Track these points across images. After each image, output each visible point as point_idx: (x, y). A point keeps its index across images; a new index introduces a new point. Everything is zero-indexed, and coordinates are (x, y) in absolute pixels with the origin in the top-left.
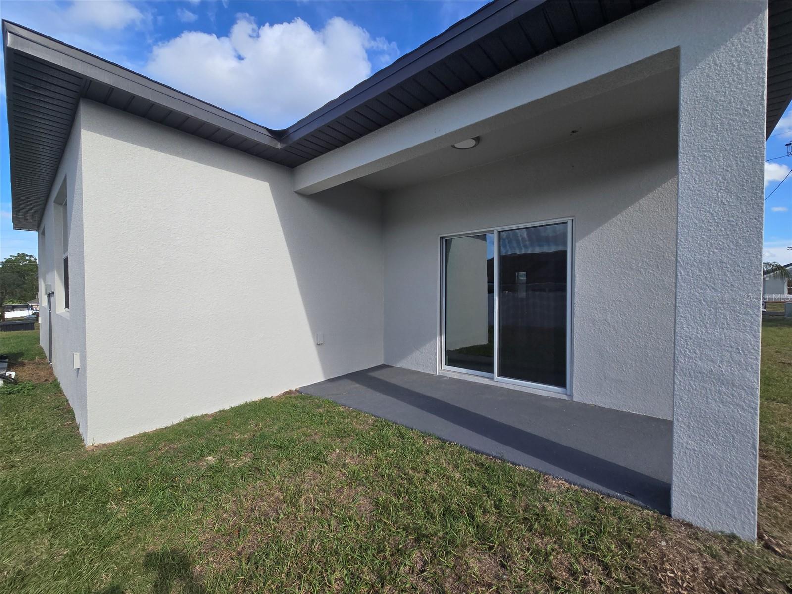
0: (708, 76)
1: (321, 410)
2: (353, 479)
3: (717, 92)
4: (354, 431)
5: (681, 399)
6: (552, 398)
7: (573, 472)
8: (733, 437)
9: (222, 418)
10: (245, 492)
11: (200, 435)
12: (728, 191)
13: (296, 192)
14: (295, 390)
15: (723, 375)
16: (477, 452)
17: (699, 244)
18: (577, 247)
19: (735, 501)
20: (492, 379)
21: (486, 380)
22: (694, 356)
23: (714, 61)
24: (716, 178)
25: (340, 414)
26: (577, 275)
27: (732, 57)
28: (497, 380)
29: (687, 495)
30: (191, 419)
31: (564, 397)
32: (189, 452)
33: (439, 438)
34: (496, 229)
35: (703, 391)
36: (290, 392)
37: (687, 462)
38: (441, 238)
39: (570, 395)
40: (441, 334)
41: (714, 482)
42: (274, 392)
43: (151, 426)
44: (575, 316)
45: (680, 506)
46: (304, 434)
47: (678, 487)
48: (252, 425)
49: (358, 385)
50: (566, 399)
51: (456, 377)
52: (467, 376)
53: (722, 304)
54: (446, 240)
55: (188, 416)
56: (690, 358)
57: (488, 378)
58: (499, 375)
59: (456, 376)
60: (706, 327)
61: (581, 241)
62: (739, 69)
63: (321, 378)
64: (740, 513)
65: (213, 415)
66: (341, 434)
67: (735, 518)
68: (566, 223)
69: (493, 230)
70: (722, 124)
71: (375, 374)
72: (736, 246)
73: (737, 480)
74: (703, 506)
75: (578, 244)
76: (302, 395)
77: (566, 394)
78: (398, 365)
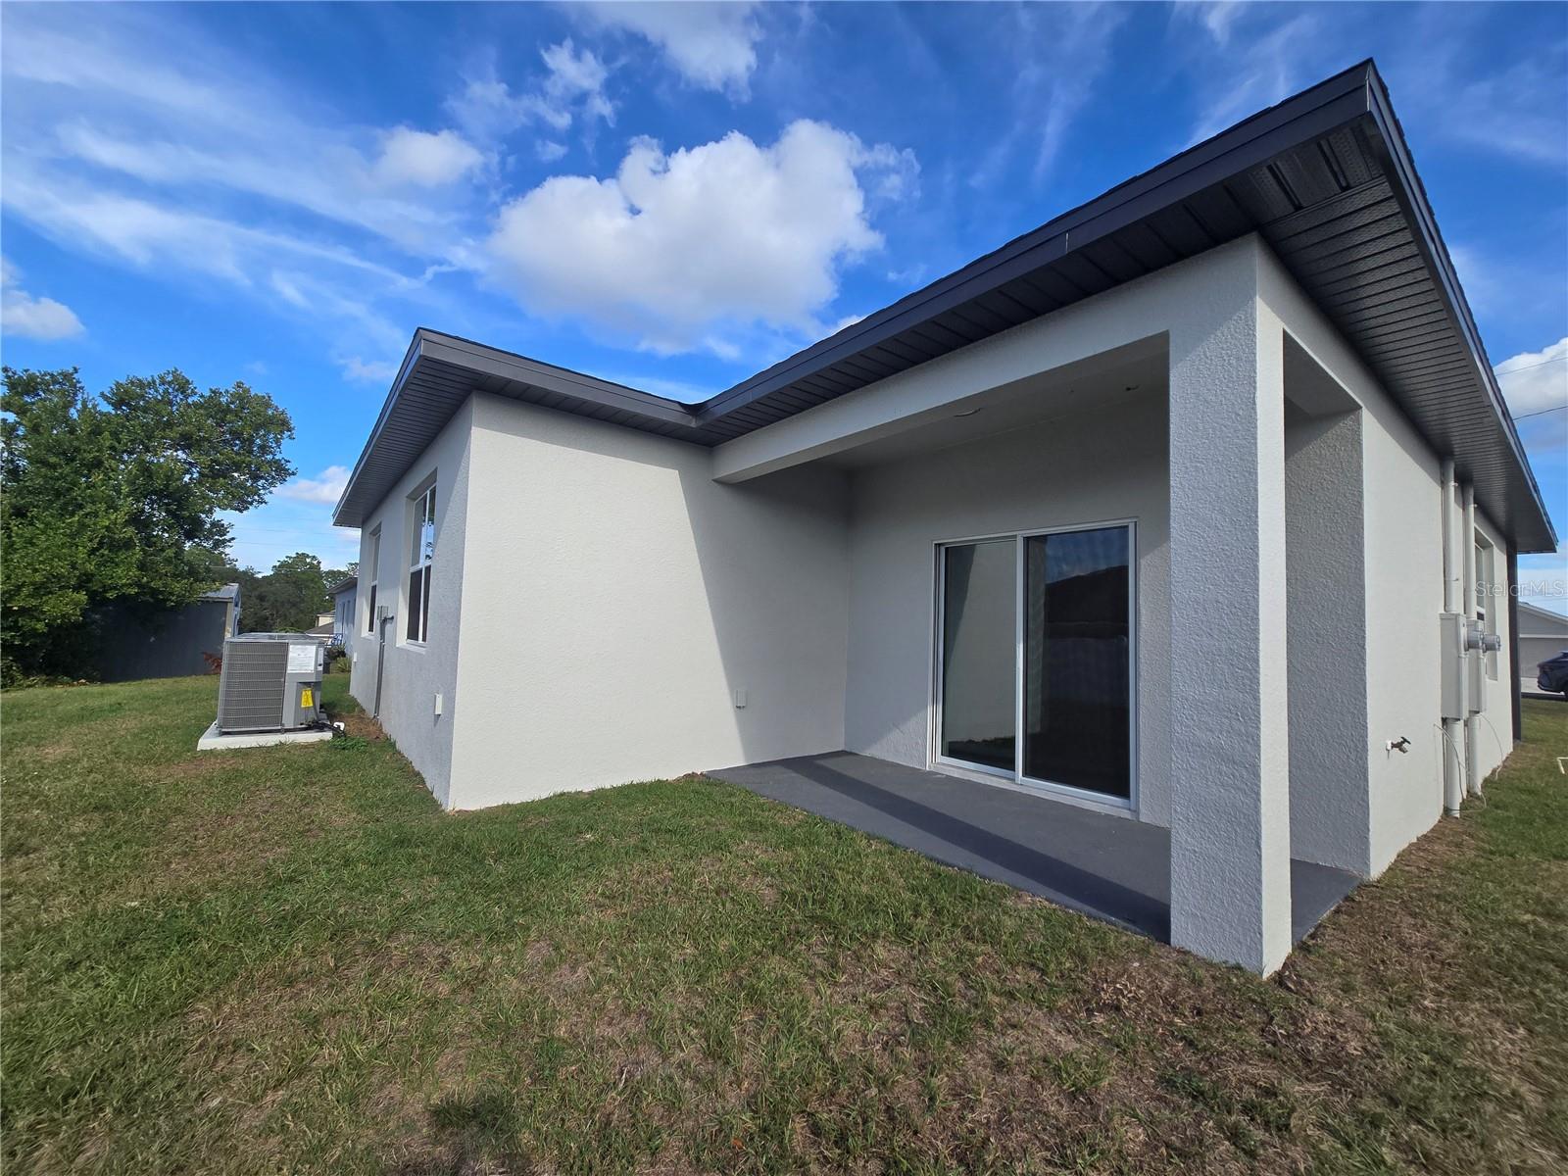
0: (1198, 369)
1: (733, 800)
2: (761, 871)
3: (1208, 390)
4: (774, 825)
5: (1179, 782)
6: (1107, 815)
7: (1065, 894)
8: (1236, 832)
9: (599, 797)
10: (631, 867)
11: (574, 811)
12: (1222, 511)
13: (715, 481)
14: (701, 774)
15: (1223, 748)
16: (939, 862)
17: (1194, 577)
18: (1142, 567)
19: (1239, 919)
20: (1013, 780)
21: (1004, 781)
22: (1191, 723)
23: (1205, 353)
24: (1209, 496)
25: (761, 806)
26: (1143, 611)
27: (1222, 348)
28: (1020, 782)
29: (1187, 913)
30: (562, 794)
31: (1126, 814)
32: (563, 828)
33: (891, 843)
34: (1021, 534)
35: (1203, 771)
36: (693, 775)
37: (1187, 868)
38: (938, 545)
39: (1135, 811)
40: (935, 700)
41: (1217, 894)
42: (671, 774)
43: (516, 798)
44: (1142, 679)
45: (1182, 931)
46: (707, 823)
47: (1177, 902)
48: (639, 807)
49: (794, 775)
50: (1129, 817)
51: (956, 776)
52: (975, 775)
53: (1219, 656)
54: (947, 549)
55: (559, 791)
56: (1187, 726)
57: (1009, 779)
58: (1026, 774)
59: (956, 774)
60: (1203, 685)
61: (1148, 557)
62: (1230, 364)
63: (741, 763)
64: (1245, 935)
65: (589, 793)
66: (756, 827)
67: (1239, 942)
68: (1127, 527)
69: (1015, 536)
70: (1214, 429)
71: (821, 762)
72: (1233, 582)
73: (1241, 889)
74: (1206, 928)
75: (1143, 562)
76: (710, 780)
77: (1129, 810)
78: (867, 753)
